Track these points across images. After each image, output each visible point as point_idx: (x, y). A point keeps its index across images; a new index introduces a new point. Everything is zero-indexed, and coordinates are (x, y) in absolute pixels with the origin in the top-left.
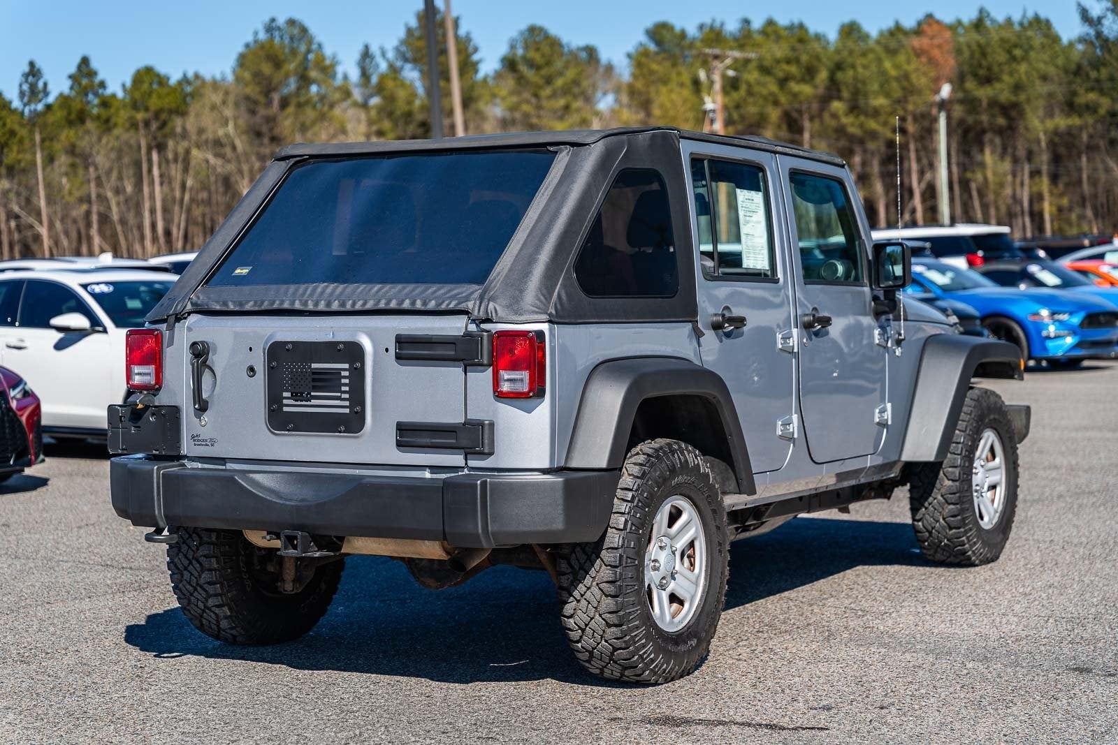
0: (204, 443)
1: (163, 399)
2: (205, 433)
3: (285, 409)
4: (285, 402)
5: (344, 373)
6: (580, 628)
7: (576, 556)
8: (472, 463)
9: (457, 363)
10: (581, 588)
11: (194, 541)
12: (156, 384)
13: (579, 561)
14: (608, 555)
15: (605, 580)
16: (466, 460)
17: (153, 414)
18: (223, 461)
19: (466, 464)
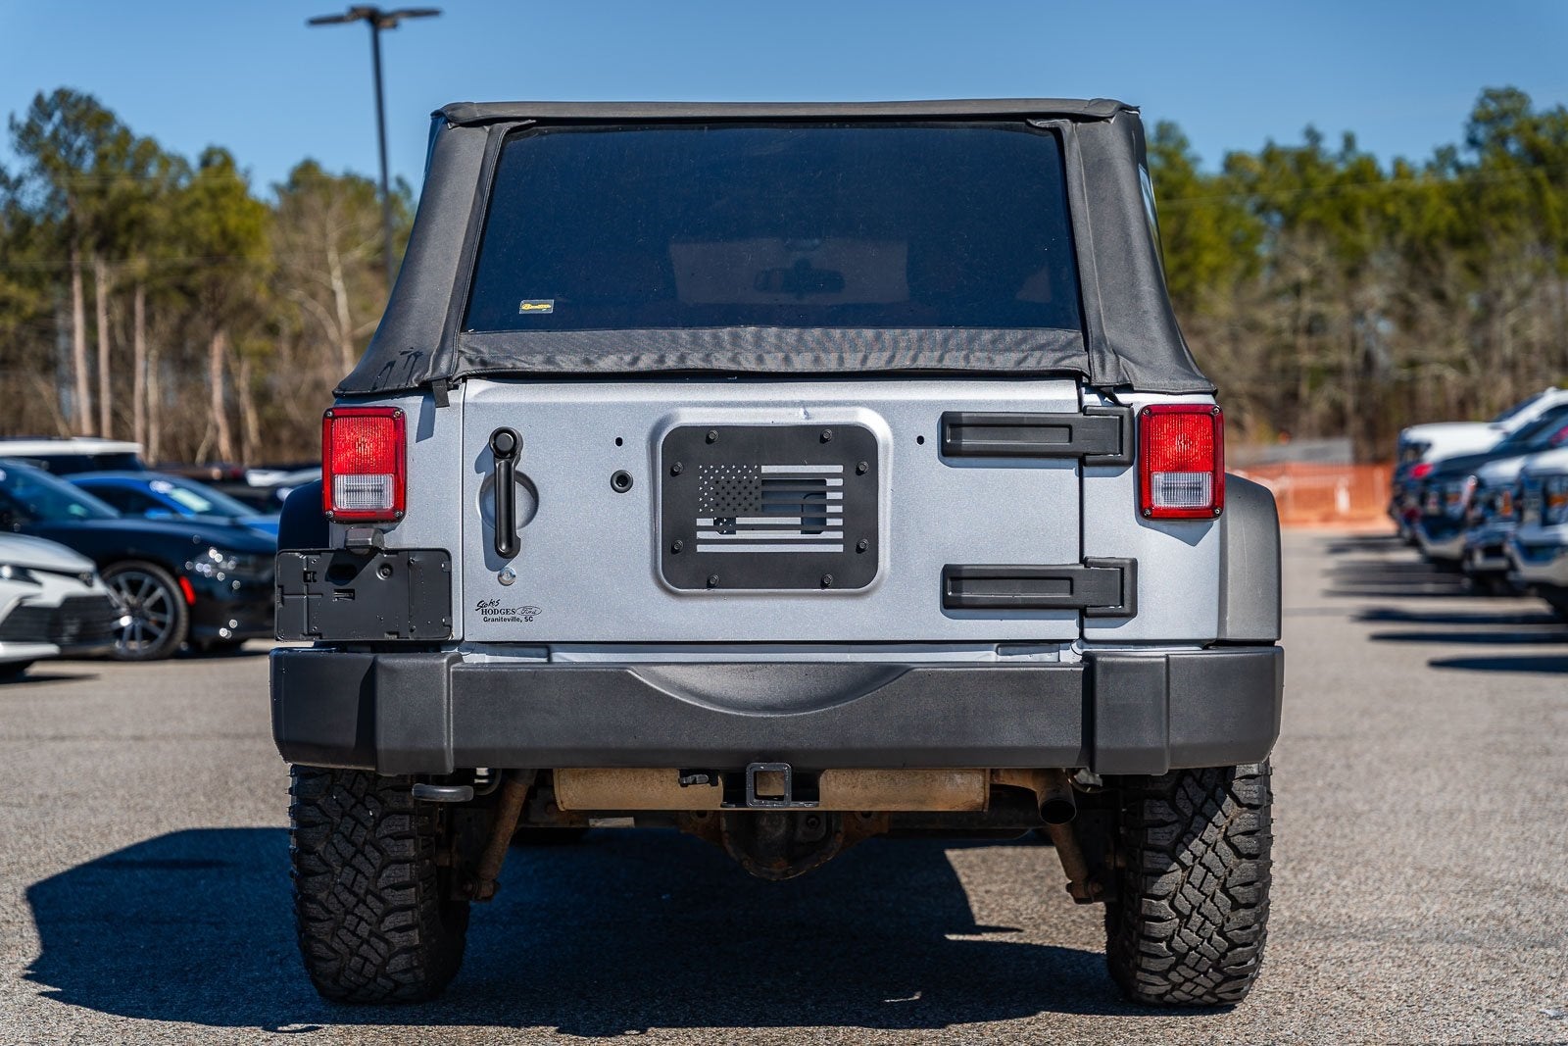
0: (509, 616)
1: (406, 536)
2: (507, 598)
3: (701, 548)
4: (700, 535)
5: (830, 482)
6: (1179, 914)
7: (1186, 791)
8: (1091, 633)
9: (1064, 462)
10: (1197, 846)
11: (369, 810)
12: (395, 509)
13: (1191, 801)
14: (1245, 788)
15: (1241, 829)
16: (1082, 627)
17: (383, 566)
18: (546, 647)
19: (1081, 634)
